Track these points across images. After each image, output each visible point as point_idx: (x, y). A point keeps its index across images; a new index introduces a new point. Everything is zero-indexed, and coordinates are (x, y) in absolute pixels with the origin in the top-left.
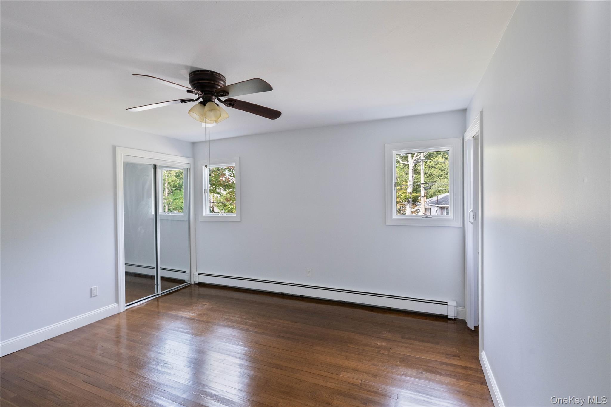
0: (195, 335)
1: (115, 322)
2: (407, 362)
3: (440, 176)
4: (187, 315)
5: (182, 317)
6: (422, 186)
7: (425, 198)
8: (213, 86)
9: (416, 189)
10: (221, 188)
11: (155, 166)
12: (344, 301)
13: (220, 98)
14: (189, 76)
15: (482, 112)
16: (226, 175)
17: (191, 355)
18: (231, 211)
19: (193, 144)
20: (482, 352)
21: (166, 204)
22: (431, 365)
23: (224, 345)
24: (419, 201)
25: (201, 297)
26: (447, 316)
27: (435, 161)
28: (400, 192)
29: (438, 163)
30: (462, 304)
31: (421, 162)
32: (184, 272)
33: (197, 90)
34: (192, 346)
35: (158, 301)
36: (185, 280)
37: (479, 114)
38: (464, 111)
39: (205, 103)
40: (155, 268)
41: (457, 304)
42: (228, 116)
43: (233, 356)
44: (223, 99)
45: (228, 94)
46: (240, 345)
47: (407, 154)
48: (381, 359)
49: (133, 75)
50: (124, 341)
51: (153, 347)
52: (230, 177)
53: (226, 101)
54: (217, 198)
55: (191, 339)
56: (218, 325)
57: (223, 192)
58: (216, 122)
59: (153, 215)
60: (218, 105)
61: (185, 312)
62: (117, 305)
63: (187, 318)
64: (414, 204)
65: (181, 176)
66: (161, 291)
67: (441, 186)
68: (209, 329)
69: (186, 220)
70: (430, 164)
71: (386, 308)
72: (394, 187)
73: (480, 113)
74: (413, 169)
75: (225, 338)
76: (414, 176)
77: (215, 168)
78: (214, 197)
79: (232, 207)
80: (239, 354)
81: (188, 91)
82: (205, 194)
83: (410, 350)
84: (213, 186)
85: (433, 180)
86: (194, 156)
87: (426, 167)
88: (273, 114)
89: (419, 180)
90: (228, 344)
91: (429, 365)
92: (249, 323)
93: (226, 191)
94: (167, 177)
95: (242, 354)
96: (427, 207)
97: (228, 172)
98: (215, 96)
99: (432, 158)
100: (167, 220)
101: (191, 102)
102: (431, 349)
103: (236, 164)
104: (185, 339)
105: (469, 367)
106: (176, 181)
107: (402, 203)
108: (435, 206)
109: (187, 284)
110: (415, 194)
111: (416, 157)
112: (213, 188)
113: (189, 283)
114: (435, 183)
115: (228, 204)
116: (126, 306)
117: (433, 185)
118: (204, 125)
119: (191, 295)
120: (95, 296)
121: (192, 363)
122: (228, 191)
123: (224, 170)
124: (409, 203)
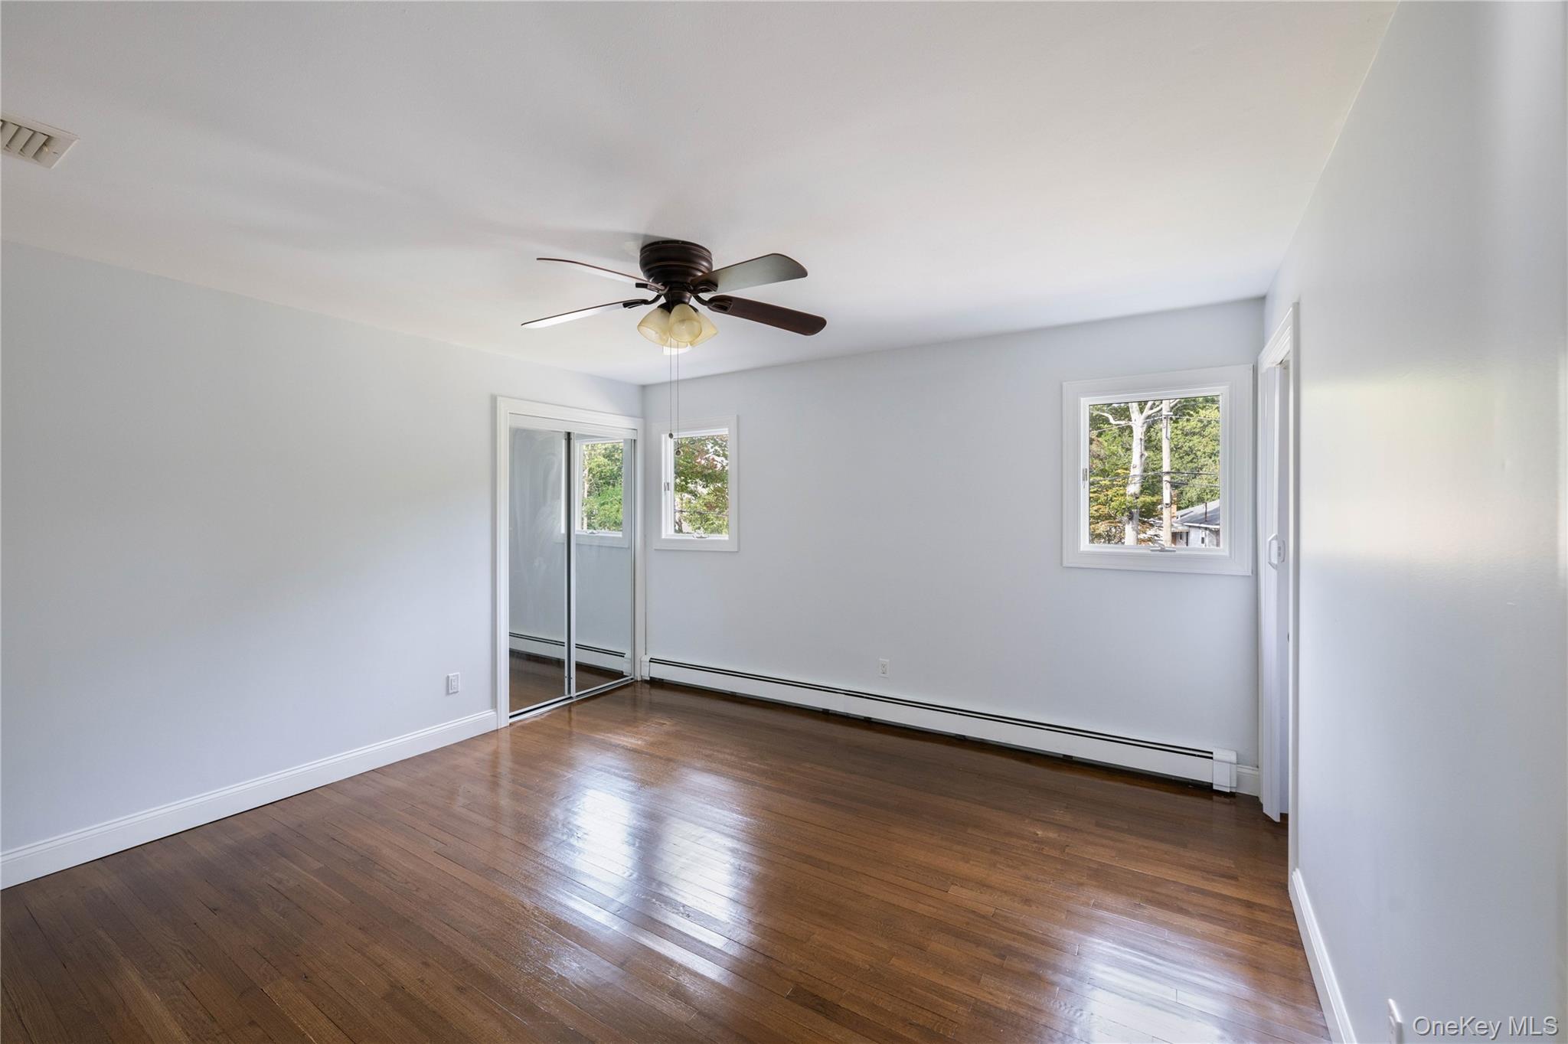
0: (644, 783)
1: (488, 748)
2: (1104, 878)
3: (1215, 455)
4: (627, 742)
5: (617, 746)
6: (1166, 478)
7: (1174, 507)
8: (687, 272)
9: (1151, 486)
10: (697, 480)
11: (569, 434)
12: (964, 736)
13: (701, 295)
14: (639, 254)
15: (1298, 303)
16: (707, 452)
17: (635, 822)
18: (718, 530)
19: (644, 388)
20: (1294, 873)
21: (585, 514)
22: (1163, 891)
23: (702, 808)
24: (1157, 516)
25: (654, 708)
26: (1212, 784)
27: (1202, 418)
28: (1110, 493)
29: (1209, 422)
30: (1251, 758)
31: (1164, 421)
32: (622, 655)
33: (654, 281)
34: (637, 804)
35: (570, 711)
36: (622, 672)
37: (1291, 309)
38: (1261, 300)
39: (671, 306)
40: (566, 644)
41: (1237, 758)
42: (714, 332)
43: (719, 832)
44: (706, 296)
45: (717, 286)
46: (733, 811)
47: (1128, 403)
48: (1045, 868)
49: (538, 259)
50: (505, 783)
51: (561, 800)
52: (716, 458)
53: (712, 300)
54: (690, 502)
55: (634, 790)
56: (688, 767)
57: (702, 490)
58: (691, 345)
59: (564, 535)
60: (696, 310)
61: (624, 736)
62: (493, 713)
63: (627, 749)
64: (1144, 523)
65: (616, 456)
66: (577, 692)
67: (1216, 480)
68: (672, 774)
69: (627, 546)
70: (1188, 427)
71: (1061, 756)
72: (1084, 480)
73: (1294, 307)
74: (1143, 438)
75: (702, 793)
76: (1146, 454)
77: (687, 438)
78: (682, 499)
79: (721, 522)
80: (731, 827)
81: (638, 285)
82: (665, 494)
83: (1114, 855)
84: (680, 477)
85: (1196, 465)
86: (644, 415)
87: (1179, 432)
88: (808, 324)
89: (1160, 465)
90: (709, 807)
91: (1158, 890)
92: (754, 767)
93: (707, 486)
94: (587, 458)
95: (738, 830)
96: (1180, 528)
97: (712, 448)
98: (691, 292)
99: (1192, 413)
100: (591, 546)
101: (643, 305)
102: (1166, 856)
103: (729, 431)
104: (623, 790)
105: (1260, 904)
106: (604, 466)
107: (1115, 519)
108: (1199, 528)
109: (627, 680)
110: (1148, 499)
111: (1151, 409)
112: (682, 481)
113: (632, 679)
114: (1201, 472)
115: (711, 515)
116: (511, 717)
117: (1195, 477)
118: (667, 351)
119: (635, 703)
120: (454, 693)
121: (637, 838)
122: (711, 487)
123: (702, 441)
124: (1131, 518)
